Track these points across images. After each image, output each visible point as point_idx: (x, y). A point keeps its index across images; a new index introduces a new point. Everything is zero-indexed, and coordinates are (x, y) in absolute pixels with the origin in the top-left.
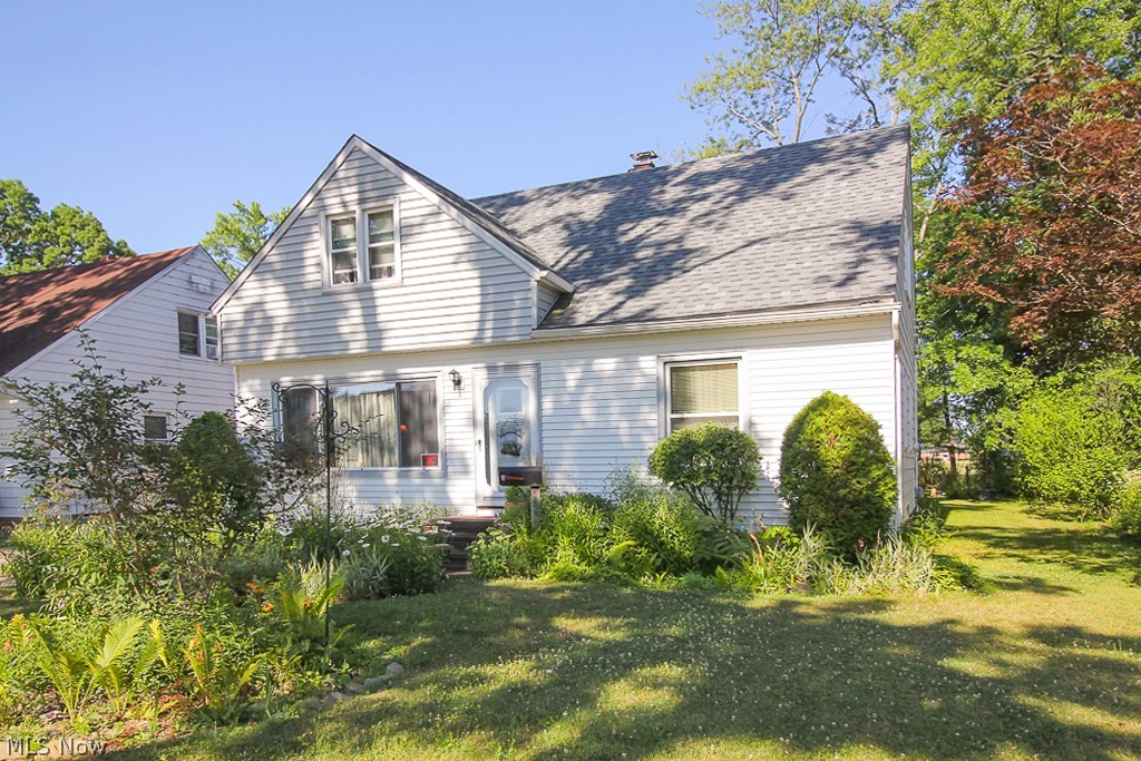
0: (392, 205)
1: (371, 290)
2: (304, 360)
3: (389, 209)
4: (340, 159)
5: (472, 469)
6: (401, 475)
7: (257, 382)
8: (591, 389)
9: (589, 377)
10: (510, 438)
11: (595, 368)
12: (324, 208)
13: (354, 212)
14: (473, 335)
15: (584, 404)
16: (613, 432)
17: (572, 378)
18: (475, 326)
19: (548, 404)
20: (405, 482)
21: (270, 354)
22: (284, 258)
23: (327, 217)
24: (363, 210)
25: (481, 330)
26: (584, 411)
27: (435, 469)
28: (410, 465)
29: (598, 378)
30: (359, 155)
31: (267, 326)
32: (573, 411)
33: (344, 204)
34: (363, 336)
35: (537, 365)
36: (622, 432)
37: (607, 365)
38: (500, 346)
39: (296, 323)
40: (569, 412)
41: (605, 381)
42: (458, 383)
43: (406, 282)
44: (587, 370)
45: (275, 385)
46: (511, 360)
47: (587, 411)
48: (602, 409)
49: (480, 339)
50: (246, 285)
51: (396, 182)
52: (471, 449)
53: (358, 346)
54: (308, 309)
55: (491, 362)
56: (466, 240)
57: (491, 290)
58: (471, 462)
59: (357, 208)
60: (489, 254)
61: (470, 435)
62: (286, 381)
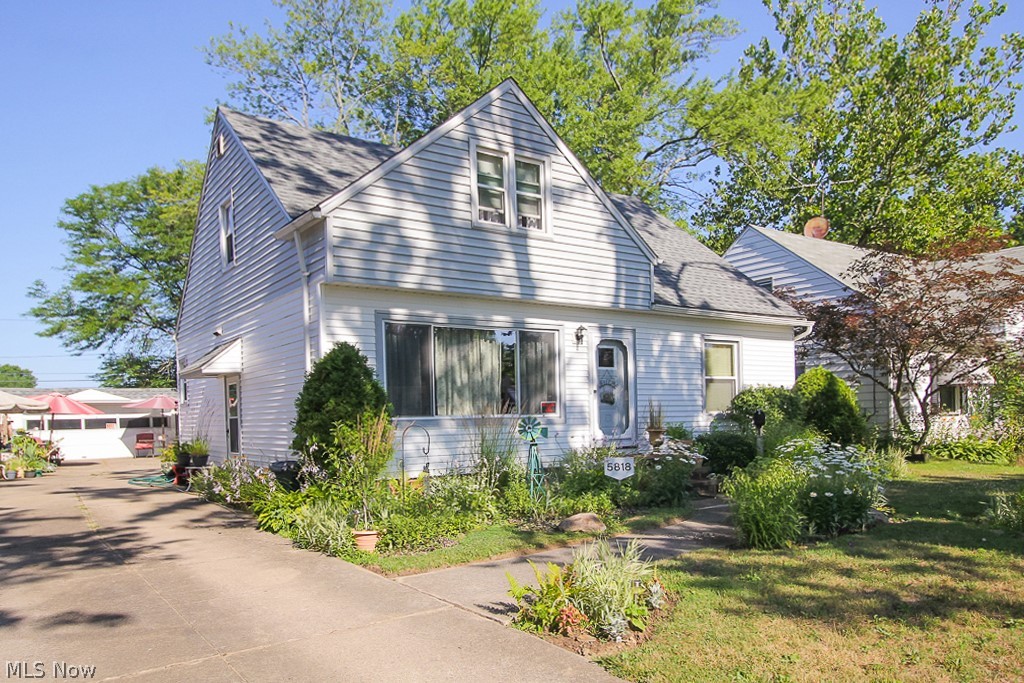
0: (542, 161)
1: (525, 236)
3: (537, 164)
4: (495, 94)
5: (587, 415)
7: (356, 310)
8: (666, 354)
9: (666, 348)
10: (607, 389)
11: (670, 338)
12: (476, 137)
13: (507, 154)
14: (611, 299)
16: (678, 387)
17: (656, 348)
19: (641, 364)
21: (409, 280)
22: (425, 174)
23: (477, 146)
24: (516, 155)
25: (617, 296)
26: (662, 370)
27: (556, 416)
28: (532, 412)
29: (671, 347)
30: (515, 100)
33: (498, 142)
34: (517, 281)
35: (635, 331)
36: (685, 392)
37: (676, 338)
40: (653, 373)
41: (675, 349)
42: (579, 338)
43: (556, 239)
44: (665, 340)
45: (382, 316)
46: (620, 324)
47: (664, 374)
48: (673, 374)
49: (616, 303)
50: (371, 190)
51: (547, 141)
52: (587, 398)
53: (512, 291)
54: (455, 240)
55: (603, 323)
56: (606, 216)
57: (623, 264)
58: (587, 409)
59: (510, 150)
60: (622, 234)
61: (586, 386)
62: (400, 314)
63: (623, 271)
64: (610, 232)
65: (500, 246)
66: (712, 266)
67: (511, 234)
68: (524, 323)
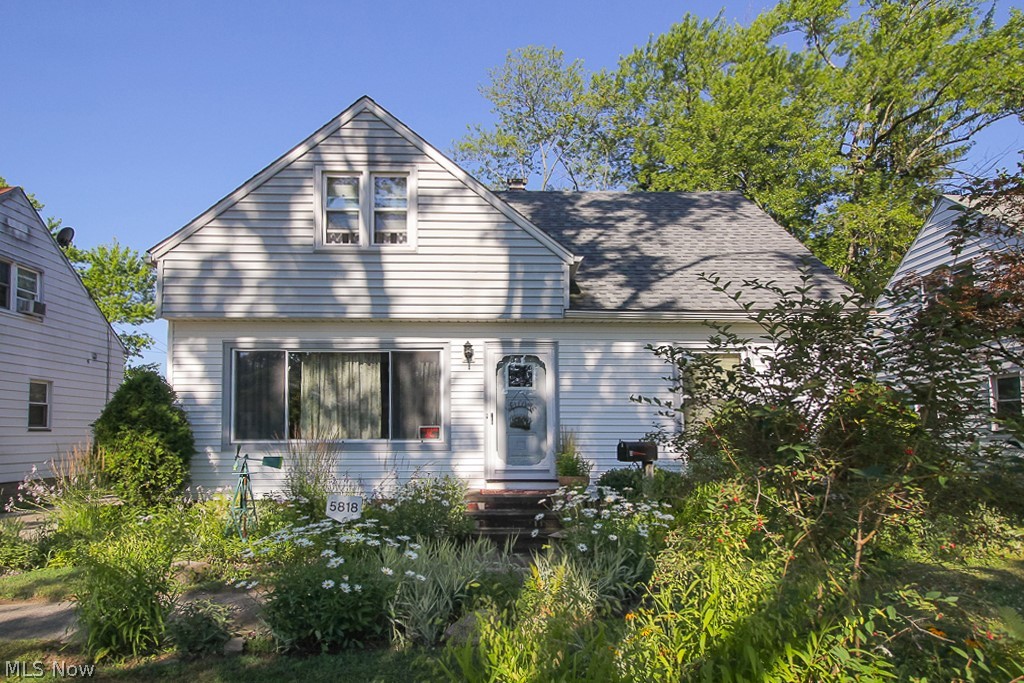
0: (408, 173)
1: (379, 253)
2: (283, 321)
3: (403, 176)
4: (346, 117)
5: (482, 442)
6: (395, 448)
7: (202, 341)
8: (610, 369)
9: (608, 358)
10: (519, 412)
11: (614, 349)
12: (321, 162)
13: (361, 173)
14: (500, 309)
15: (603, 383)
17: (592, 359)
18: (502, 301)
19: (566, 382)
20: (400, 455)
21: (236, 310)
22: (262, 208)
23: (323, 172)
24: (371, 173)
25: (509, 306)
26: (602, 389)
27: (438, 442)
28: (405, 437)
29: (617, 360)
30: (371, 117)
31: (234, 280)
32: (592, 389)
33: (348, 163)
34: (367, 300)
35: (555, 344)
37: (627, 348)
38: (528, 322)
39: (277, 281)
40: (587, 389)
41: (625, 363)
42: (469, 356)
43: (421, 250)
44: (607, 352)
45: (229, 346)
46: (529, 337)
47: (605, 390)
49: (507, 314)
50: (205, 231)
51: (412, 150)
52: (481, 422)
53: (359, 310)
54: (293, 266)
55: (507, 337)
56: (494, 218)
57: (519, 268)
58: (481, 435)
59: (364, 169)
60: (519, 234)
61: (481, 408)
62: (246, 342)
63: (520, 276)
64: (502, 234)
65: (346, 266)
66: (765, 256)
67: (361, 253)
68: (394, 343)
